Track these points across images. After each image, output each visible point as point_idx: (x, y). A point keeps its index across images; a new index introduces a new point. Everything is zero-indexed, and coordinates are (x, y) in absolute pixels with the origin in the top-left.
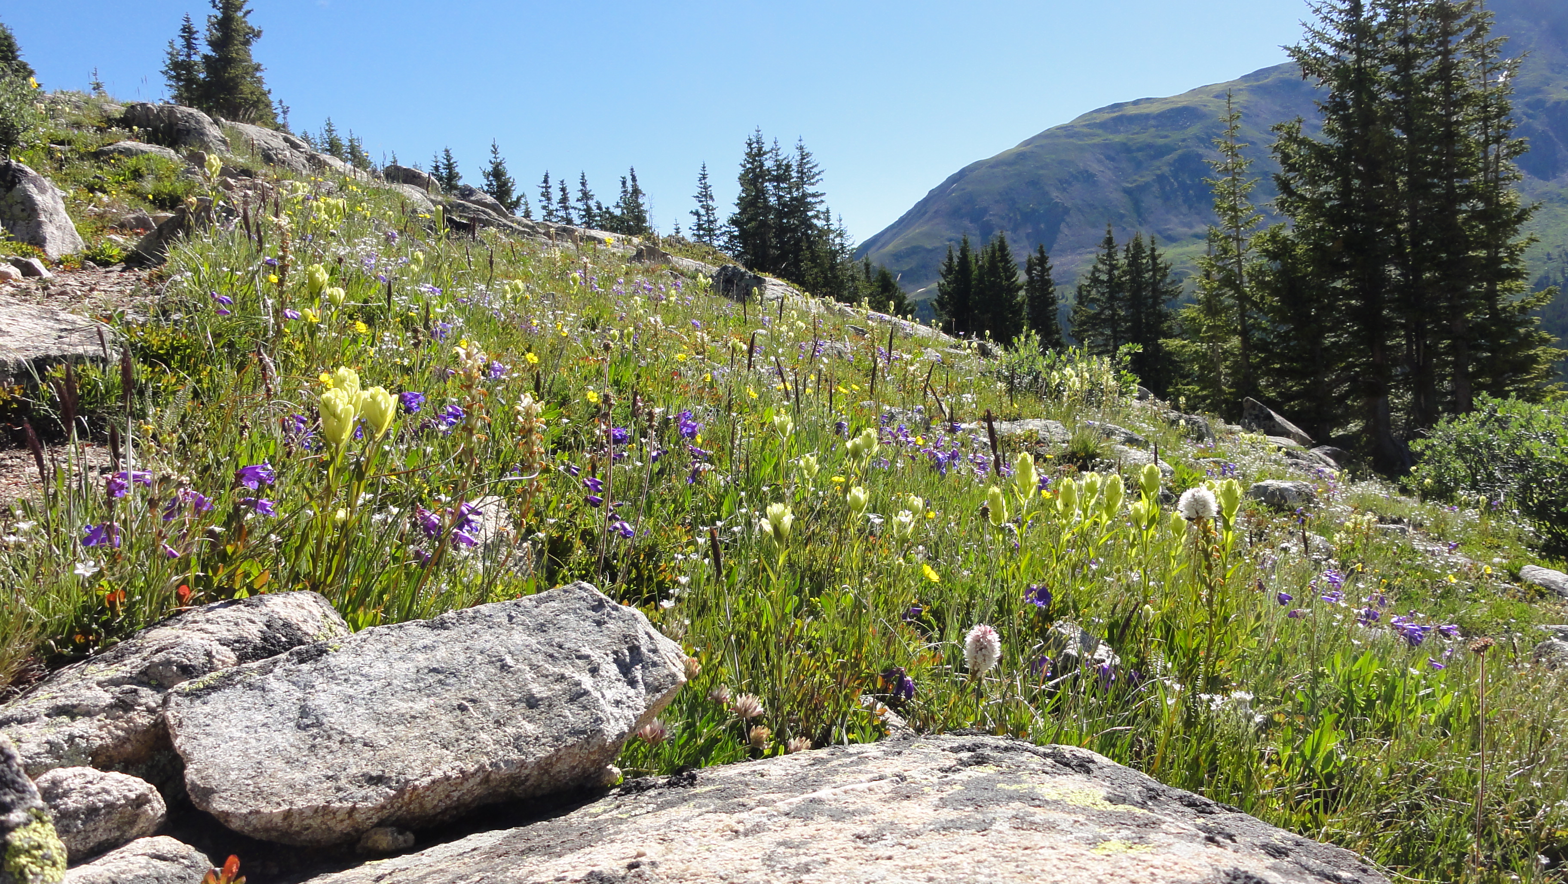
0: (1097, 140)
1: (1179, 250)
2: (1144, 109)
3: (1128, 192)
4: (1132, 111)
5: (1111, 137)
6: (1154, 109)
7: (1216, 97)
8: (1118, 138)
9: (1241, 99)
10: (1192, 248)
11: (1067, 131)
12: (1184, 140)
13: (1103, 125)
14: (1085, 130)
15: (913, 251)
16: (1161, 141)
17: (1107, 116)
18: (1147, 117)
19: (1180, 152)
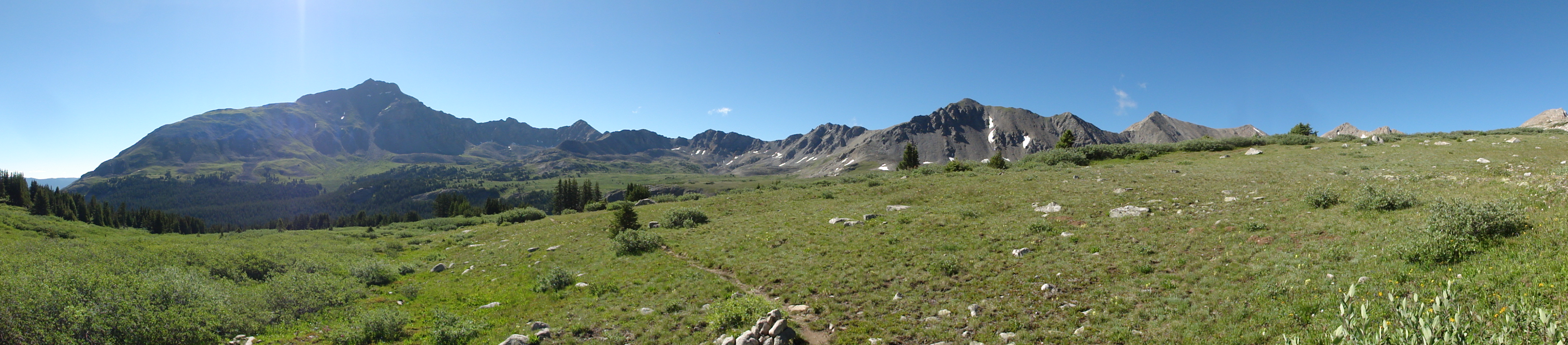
0: (210, 122)
1: (234, 164)
3: (218, 141)
4: (224, 112)
8: (217, 122)
9: (261, 113)
10: (238, 164)
11: (199, 117)
12: (240, 125)
13: (213, 116)
14: (206, 117)
15: (138, 156)
16: (232, 124)
17: (215, 113)
18: (229, 115)
19: (238, 129)
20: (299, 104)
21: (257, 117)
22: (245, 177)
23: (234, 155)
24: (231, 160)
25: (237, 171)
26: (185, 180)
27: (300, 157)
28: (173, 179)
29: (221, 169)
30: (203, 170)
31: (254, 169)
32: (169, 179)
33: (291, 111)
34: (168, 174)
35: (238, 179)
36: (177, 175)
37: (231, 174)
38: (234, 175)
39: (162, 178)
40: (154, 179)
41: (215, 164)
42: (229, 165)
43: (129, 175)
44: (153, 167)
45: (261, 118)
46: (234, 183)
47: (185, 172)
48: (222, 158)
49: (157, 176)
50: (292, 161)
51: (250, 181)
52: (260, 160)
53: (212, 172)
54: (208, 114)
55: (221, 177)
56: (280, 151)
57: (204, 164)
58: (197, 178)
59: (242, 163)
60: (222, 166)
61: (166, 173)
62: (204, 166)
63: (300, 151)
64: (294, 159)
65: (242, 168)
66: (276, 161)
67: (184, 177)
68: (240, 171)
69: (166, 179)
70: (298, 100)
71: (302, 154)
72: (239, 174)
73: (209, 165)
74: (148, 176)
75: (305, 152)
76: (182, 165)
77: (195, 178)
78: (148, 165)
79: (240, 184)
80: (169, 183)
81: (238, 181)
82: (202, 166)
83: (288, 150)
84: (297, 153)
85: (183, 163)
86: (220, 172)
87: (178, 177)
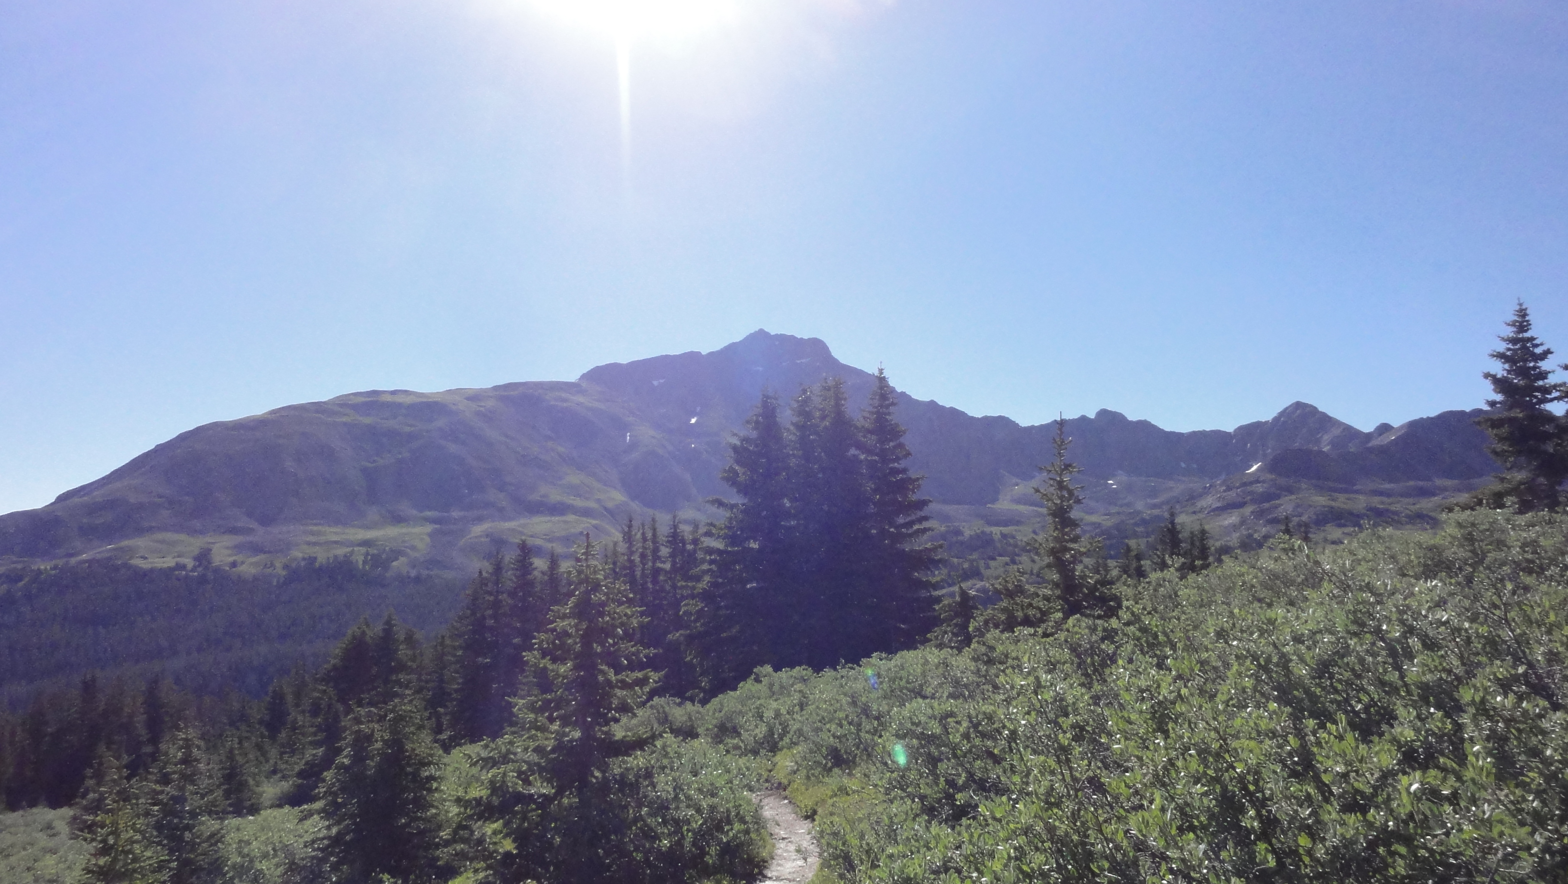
0: (344, 419)
1: (404, 530)
2: (399, 399)
3: (364, 470)
4: (389, 398)
5: (361, 418)
6: (408, 400)
7: (468, 399)
8: (367, 420)
9: (490, 404)
10: (417, 530)
11: (318, 408)
12: (429, 431)
13: (356, 407)
16: (408, 429)
18: (400, 405)
19: (422, 441)
20: (584, 385)
21: (478, 414)
22: (432, 563)
23: (405, 508)
24: (398, 519)
25: (413, 548)
26: (253, 571)
27: (586, 513)
28: (217, 570)
29: (366, 543)
30: (315, 544)
31: (462, 543)
32: (206, 568)
33: (565, 400)
34: (203, 557)
35: (414, 567)
36: (231, 559)
37: (396, 554)
38: (402, 559)
39: (181, 567)
40: (152, 570)
41: (352, 531)
42: (392, 532)
43: (73, 561)
44: (160, 536)
45: (488, 417)
46: (403, 580)
47: (257, 549)
48: (373, 513)
49: (169, 562)
50: (565, 522)
51: (449, 575)
52: (480, 519)
53: (341, 551)
54: (344, 404)
55: (365, 562)
56: (534, 497)
57: (320, 528)
58: (294, 565)
59: (429, 528)
60: (370, 534)
61: (196, 552)
62: (319, 533)
63: (587, 499)
64: (571, 517)
65: (428, 540)
66: (523, 521)
67: (251, 564)
68: (420, 545)
69: (193, 570)
70: (584, 377)
71: (592, 504)
72: (416, 554)
73: (332, 533)
74: (137, 562)
75: (599, 501)
76: (249, 531)
77: (286, 567)
78: (140, 531)
79: (418, 580)
80: (202, 580)
81: (413, 573)
82: (312, 533)
83: (555, 496)
84: (579, 503)
85: (254, 525)
86: (363, 550)
87: (234, 565)
